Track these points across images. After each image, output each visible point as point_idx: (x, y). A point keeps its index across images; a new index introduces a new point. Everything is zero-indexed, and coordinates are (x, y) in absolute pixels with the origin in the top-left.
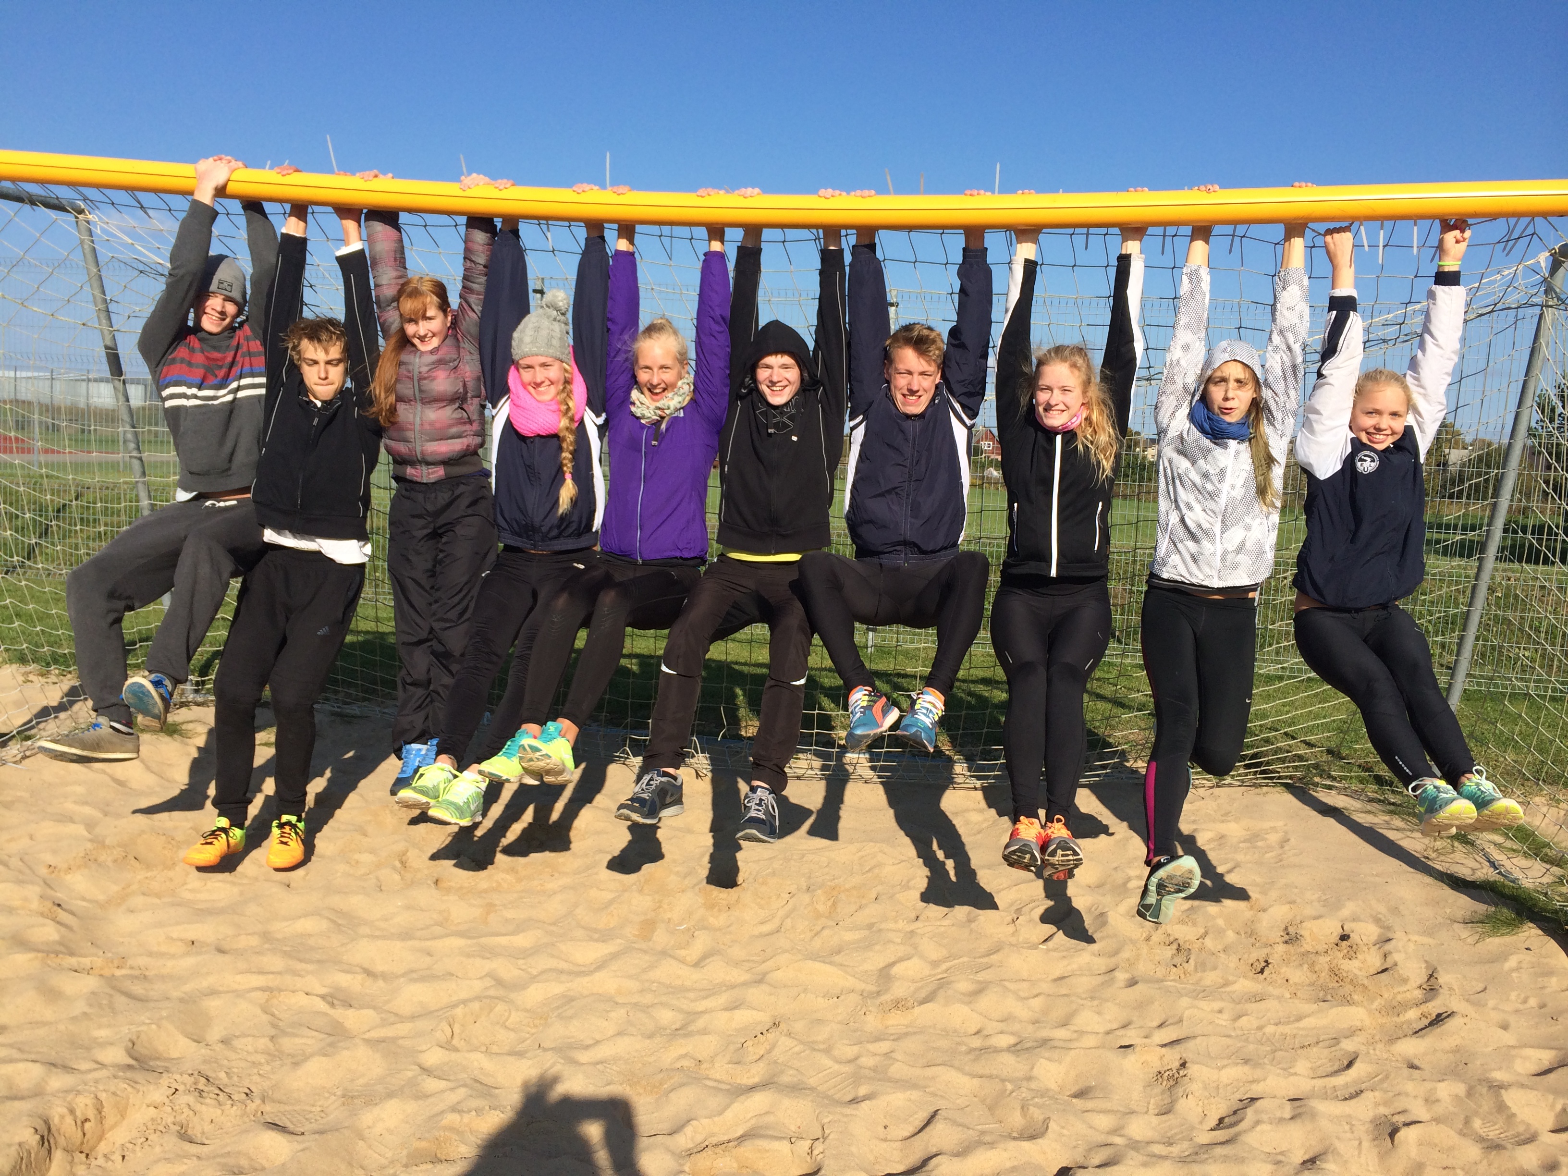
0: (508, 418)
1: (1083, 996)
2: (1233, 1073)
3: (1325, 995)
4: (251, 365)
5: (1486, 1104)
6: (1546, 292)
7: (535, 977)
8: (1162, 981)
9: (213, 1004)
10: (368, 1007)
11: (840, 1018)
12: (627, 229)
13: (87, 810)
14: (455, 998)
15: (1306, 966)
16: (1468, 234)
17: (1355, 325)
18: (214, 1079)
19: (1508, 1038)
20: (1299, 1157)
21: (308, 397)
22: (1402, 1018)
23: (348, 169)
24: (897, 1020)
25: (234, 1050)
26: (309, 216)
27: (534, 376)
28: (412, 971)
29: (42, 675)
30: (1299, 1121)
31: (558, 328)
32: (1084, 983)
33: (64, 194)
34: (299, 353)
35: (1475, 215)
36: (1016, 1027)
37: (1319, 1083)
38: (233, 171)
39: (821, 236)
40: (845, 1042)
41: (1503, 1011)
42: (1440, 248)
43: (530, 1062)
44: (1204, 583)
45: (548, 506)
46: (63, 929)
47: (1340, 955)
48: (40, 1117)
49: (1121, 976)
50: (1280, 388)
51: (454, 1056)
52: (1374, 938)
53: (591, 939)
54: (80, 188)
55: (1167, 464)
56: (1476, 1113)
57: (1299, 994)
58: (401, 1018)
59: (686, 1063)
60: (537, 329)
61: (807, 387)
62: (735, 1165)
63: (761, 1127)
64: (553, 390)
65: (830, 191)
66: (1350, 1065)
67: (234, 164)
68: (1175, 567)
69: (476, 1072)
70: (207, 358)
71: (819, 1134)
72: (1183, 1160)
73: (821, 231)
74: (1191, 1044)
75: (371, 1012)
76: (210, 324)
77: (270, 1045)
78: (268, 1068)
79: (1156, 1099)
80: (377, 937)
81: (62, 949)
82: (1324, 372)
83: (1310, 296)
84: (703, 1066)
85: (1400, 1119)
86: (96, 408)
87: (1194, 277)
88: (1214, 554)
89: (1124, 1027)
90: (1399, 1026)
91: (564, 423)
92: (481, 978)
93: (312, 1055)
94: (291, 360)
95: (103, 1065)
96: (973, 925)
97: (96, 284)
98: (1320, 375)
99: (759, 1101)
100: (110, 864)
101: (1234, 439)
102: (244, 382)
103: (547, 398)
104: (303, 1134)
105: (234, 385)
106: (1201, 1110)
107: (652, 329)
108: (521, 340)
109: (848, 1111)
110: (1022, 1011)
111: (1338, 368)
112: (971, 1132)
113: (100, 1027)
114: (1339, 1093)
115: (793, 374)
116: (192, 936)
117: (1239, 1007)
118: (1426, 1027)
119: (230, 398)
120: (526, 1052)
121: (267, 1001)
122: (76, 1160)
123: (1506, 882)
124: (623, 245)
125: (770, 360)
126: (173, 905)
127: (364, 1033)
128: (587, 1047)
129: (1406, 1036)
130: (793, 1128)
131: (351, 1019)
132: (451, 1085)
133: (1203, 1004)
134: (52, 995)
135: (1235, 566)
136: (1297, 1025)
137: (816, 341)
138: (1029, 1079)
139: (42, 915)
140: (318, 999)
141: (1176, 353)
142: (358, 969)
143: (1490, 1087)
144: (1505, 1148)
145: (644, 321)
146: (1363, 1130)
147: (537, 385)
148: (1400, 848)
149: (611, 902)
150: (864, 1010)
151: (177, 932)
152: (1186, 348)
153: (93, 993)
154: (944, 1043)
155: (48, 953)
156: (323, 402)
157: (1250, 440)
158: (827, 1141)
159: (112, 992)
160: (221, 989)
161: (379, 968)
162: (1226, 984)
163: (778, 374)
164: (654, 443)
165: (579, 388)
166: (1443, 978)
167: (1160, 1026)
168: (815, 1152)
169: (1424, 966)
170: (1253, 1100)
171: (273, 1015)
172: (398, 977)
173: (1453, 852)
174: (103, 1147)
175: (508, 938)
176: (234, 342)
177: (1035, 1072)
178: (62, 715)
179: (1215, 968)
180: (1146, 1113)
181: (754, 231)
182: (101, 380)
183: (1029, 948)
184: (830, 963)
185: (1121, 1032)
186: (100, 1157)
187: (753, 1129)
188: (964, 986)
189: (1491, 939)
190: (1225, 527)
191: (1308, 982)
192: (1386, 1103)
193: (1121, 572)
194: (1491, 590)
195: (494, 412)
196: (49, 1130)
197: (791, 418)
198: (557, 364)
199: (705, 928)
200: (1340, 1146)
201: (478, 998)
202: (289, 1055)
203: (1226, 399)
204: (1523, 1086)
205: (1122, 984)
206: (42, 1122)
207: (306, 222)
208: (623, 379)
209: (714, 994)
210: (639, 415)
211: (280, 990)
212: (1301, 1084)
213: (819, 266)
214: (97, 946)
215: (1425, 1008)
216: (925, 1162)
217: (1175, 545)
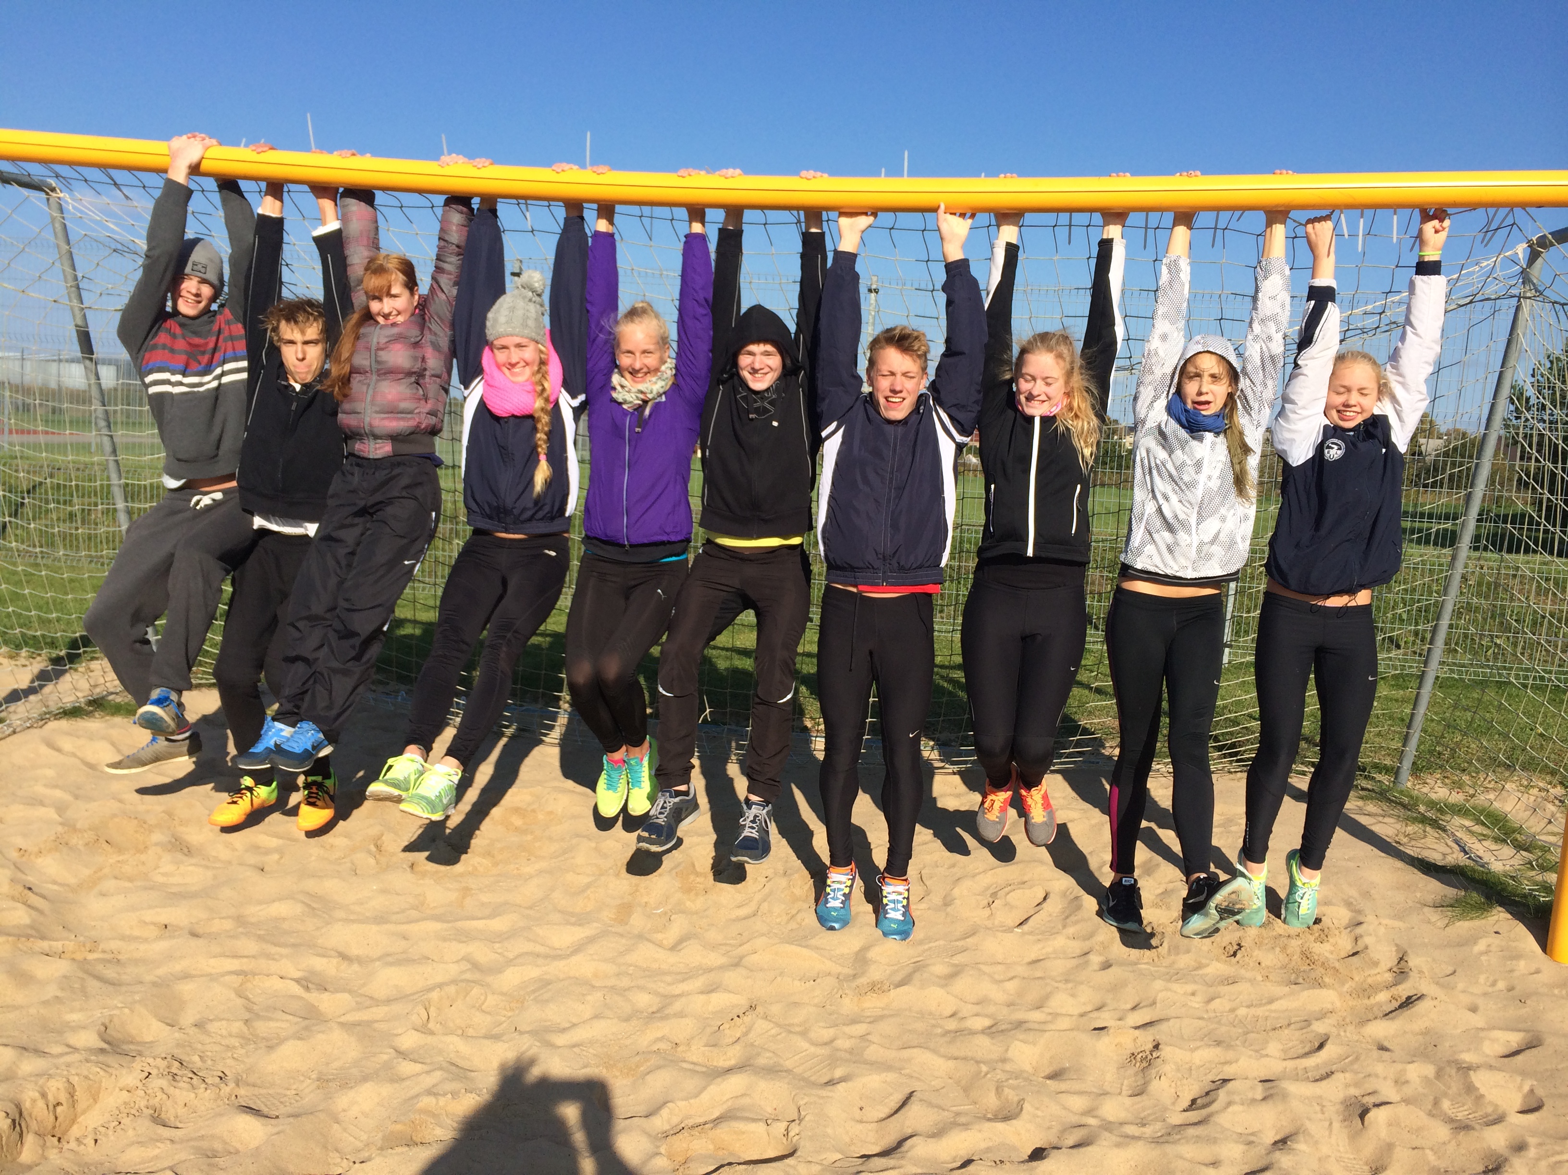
0: (482, 399)
1: (1058, 979)
2: (1206, 1055)
3: (1297, 977)
4: (234, 349)
5: (1455, 1086)
6: (1523, 283)
7: (511, 960)
8: (1136, 964)
9: (186, 988)
10: (344, 990)
11: (816, 1001)
12: (607, 209)
13: (58, 794)
14: (431, 982)
15: (1278, 949)
16: (1447, 223)
17: (1333, 315)
18: (188, 1062)
19: (1477, 1020)
20: (1270, 1137)
21: (287, 379)
22: (1372, 1001)
23: (327, 147)
24: (873, 1003)
25: (208, 1033)
26: (285, 195)
27: (509, 357)
28: (388, 955)
29: (11, 657)
30: (1270, 1102)
31: (533, 309)
32: (1058, 967)
33: (36, 171)
34: (278, 335)
35: (1455, 205)
36: (992, 1009)
37: (1290, 1064)
38: (207, 148)
39: (802, 219)
40: (821, 1024)
41: (1472, 993)
42: (1420, 238)
43: (506, 1045)
44: (1178, 574)
45: (520, 488)
46: (33, 913)
47: (1312, 938)
48: (11, 1101)
49: (1096, 959)
50: (1258, 377)
51: (429, 1039)
52: (1345, 921)
53: (568, 923)
54: (52, 166)
55: (1144, 454)
56: (1445, 1095)
57: (1271, 977)
58: (376, 1002)
59: (662, 1046)
60: (512, 309)
61: (788, 372)
62: (711, 1147)
63: (738, 1109)
64: (528, 371)
65: (812, 173)
66: (1321, 1046)
67: (208, 141)
68: (1150, 557)
69: (452, 1055)
70: (190, 344)
71: (795, 1116)
72: (1157, 1141)
73: (802, 213)
74: (1164, 1026)
75: (346, 996)
76: (187, 308)
77: (245, 1029)
78: (243, 1051)
79: (1129, 1081)
80: (353, 921)
81: (33, 932)
82: (1299, 362)
83: (1292, 284)
84: (679, 1049)
85: (1369, 1100)
86: (67, 388)
87: (1174, 268)
88: (1189, 545)
89: (1098, 1009)
90: (1369, 1009)
91: (539, 403)
92: (457, 962)
93: (286, 1039)
94: (271, 342)
95: (76, 1050)
96: (949, 909)
97: (67, 263)
98: (1296, 365)
99: (735, 1083)
100: (82, 848)
101: (1209, 431)
102: (228, 367)
103: (521, 379)
104: (277, 1117)
105: (218, 371)
106: (1173, 1091)
107: (633, 313)
108: (496, 320)
109: (824, 1093)
110: (997, 994)
111: (1313, 358)
112: (946, 1113)
113: (72, 1011)
114: (1310, 1074)
115: (776, 361)
116: (164, 918)
117: (1212, 990)
118: (1396, 1009)
119: (215, 384)
120: (502, 1035)
121: (241, 985)
122: (48, 1144)
123: (1477, 867)
124: (602, 226)
125: (753, 348)
126: (146, 888)
127: (340, 1016)
128: (564, 1030)
129: (1376, 1018)
130: (769, 1110)
131: (326, 1002)
132: (426, 1068)
133: (1175, 986)
134: (23, 978)
135: (1209, 557)
136: (1269, 1007)
137: (797, 324)
138: (1004, 1060)
139: (13, 898)
140: (293, 983)
141: (1155, 343)
142: (333, 953)
143: (1459, 1069)
144: (1473, 1129)
145: (624, 305)
146: (1333, 1111)
147: (513, 365)
148: (1372, 833)
149: (588, 886)
150: (840, 992)
151: (149, 916)
152: (1164, 337)
153: (65, 977)
154: (920, 1026)
155: (19, 936)
156: (303, 385)
157: (1225, 432)
158: (803, 1123)
159: (85, 976)
160: (194, 972)
161: (354, 951)
162: (1200, 966)
163: (759, 362)
164: (637, 430)
165: (555, 369)
166: (1414, 961)
167: (1134, 1008)
168: (791, 1134)
169: (1394, 949)
170: (1225, 1081)
171: (247, 999)
172: (373, 960)
173: (1425, 837)
174: (75, 1131)
175: (484, 921)
176: (215, 328)
177: (1010, 1054)
178: (32, 698)
179: (1188, 951)
180: (1120, 1094)
181: (735, 212)
182: (72, 361)
183: (1004, 931)
184: (806, 947)
185: (1095, 1014)
186: (72, 1140)
187: (730, 1111)
188: (939, 969)
189: (1461, 923)
190: (1201, 519)
191: (1279, 965)
192: (1357, 1085)
193: (1099, 559)
194: (1464, 578)
195: (466, 393)
196: (21, 1114)
197: (772, 403)
198: (532, 345)
199: (682, 912)
200: (1312, 1127)
201: (454, 982)
202: (264, 1038)
203: (1200, 394)
204: (1491, 1067)
205: (1096, 967)
206: (13, 1106)
207: (281, 200)
208: (603, 363)
209: (690, 978)
210: (620, 400)
211: (254, 974)
212: (1273, 1066)
213: (800, 249)
214: (70, 930)
215: (1394, 991)
216: (900, 1143)
217: (1150, 534)
